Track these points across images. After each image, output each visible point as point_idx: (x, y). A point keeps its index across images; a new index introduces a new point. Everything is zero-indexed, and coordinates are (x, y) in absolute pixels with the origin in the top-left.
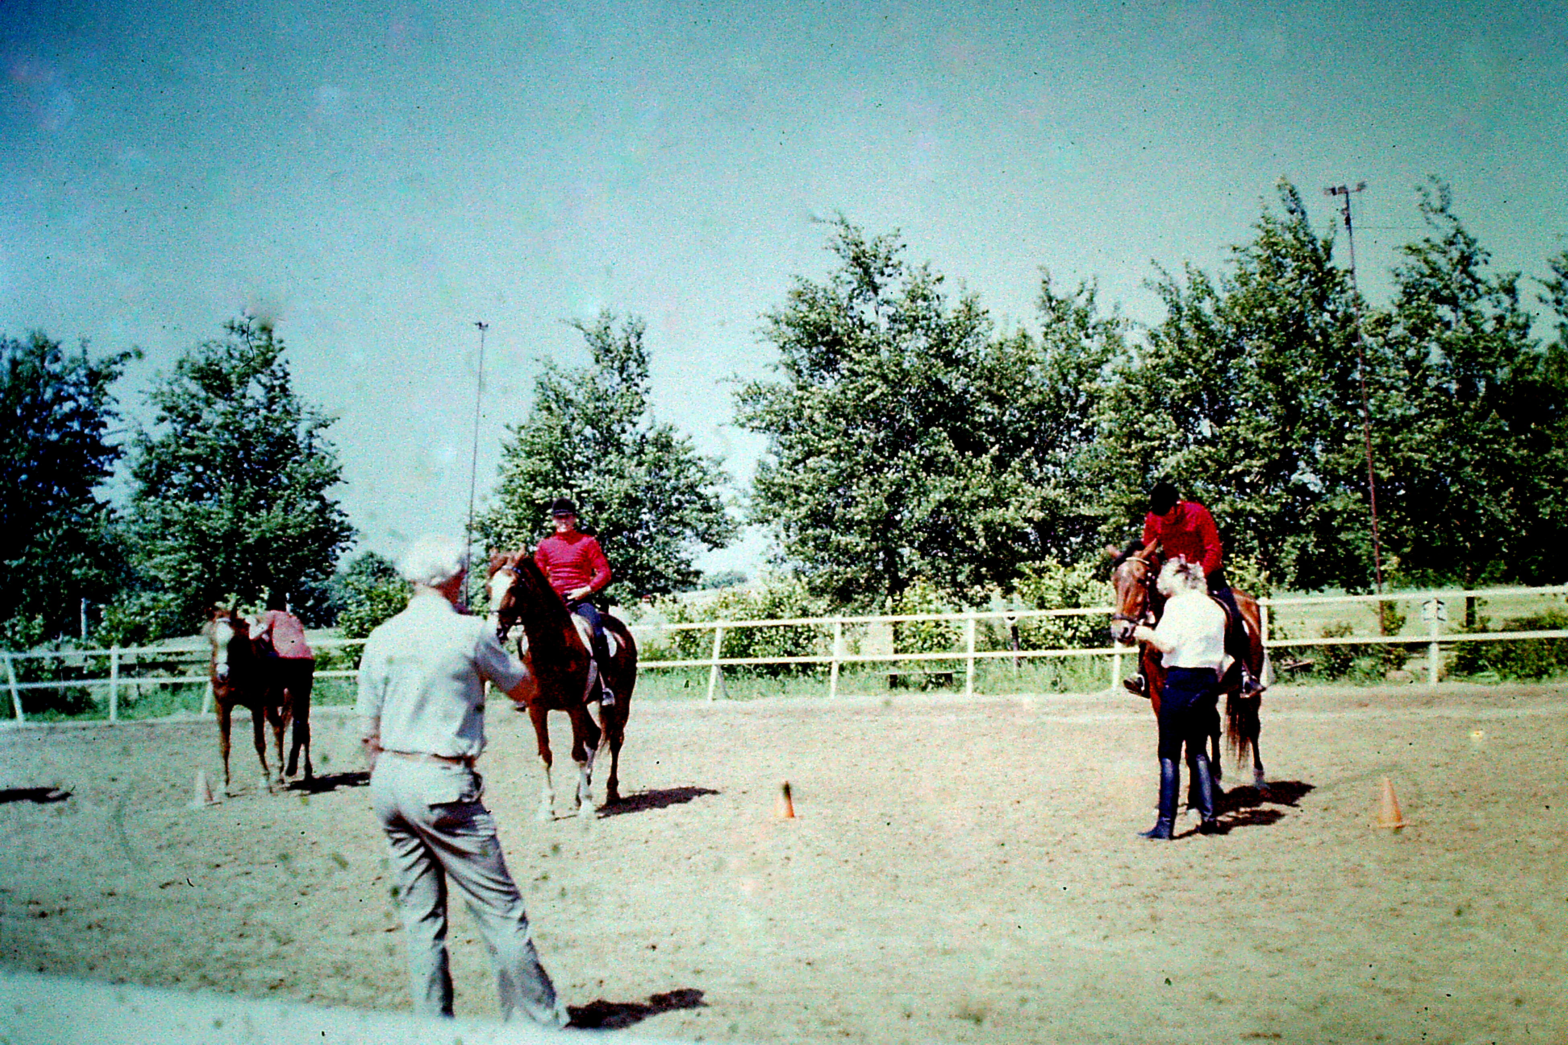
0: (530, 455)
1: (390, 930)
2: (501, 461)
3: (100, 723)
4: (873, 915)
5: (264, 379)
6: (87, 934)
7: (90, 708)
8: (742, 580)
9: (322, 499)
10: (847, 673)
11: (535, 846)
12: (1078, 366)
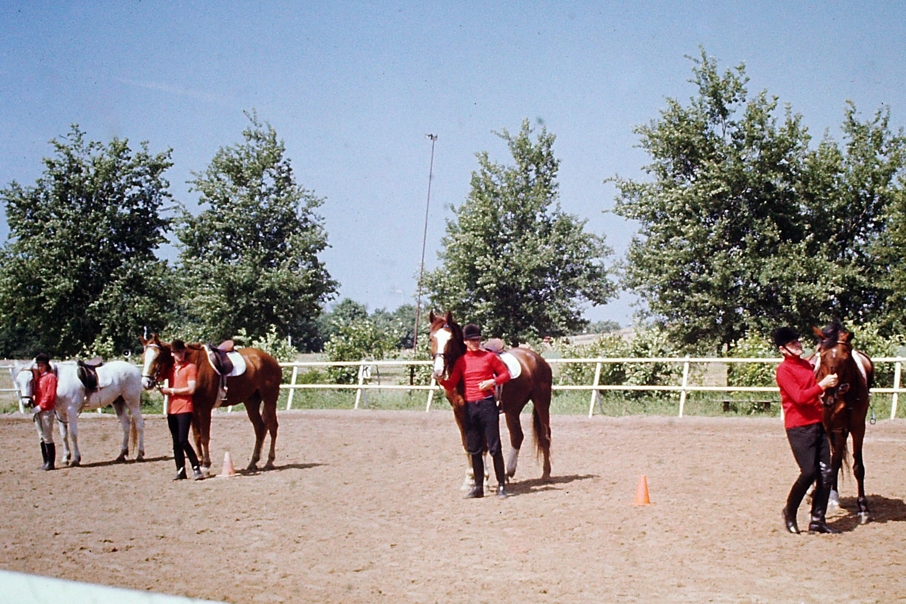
0: (465, 230)
1: (357, 571)
2: (445, 235)
3: (156, 416)
4: (706, 577)
5: (274, 172)
6: (146, 564)
7: (149, 404)
8: (617, 328)
9: (314, 260)
10: (692, 400)
11: (462, 515)
12: (873, 175)
